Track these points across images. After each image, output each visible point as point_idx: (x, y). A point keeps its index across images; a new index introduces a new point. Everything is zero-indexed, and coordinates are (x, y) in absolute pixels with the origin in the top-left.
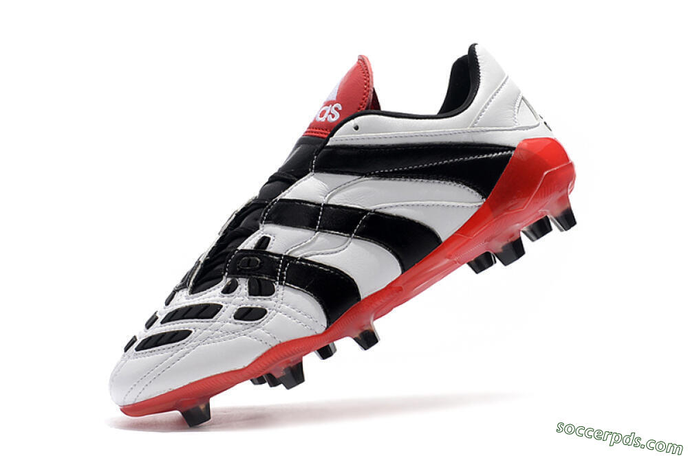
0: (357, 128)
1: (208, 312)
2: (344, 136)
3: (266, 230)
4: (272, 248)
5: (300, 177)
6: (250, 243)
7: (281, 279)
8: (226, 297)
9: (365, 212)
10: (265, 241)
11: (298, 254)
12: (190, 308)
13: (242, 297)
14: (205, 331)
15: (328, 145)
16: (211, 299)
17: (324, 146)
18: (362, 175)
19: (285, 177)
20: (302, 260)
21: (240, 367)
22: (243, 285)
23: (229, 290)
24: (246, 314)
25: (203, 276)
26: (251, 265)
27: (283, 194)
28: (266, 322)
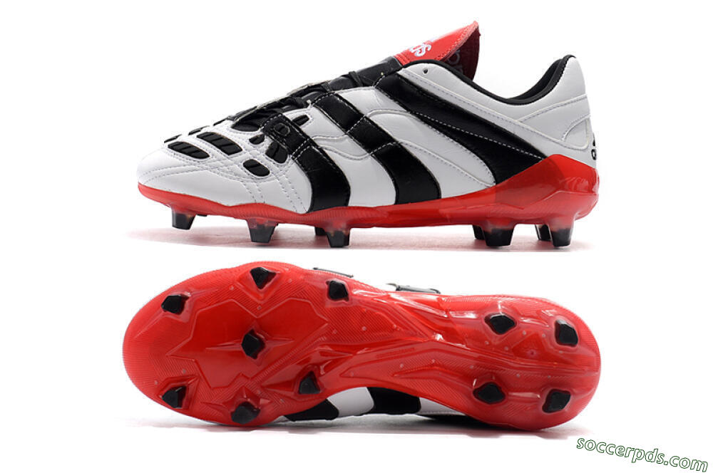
0: (426, 72)
1: (229, 148)
2: (411, 73)
3: (312, 112)
4: (305, 128)
5: (365, 85)
6: (292, 115)
7: (296, 156)
8: (250, 146)
9: (392, 140)
10: (304, 119)
11: (321, 144)
12: (221, 138)
13: (259, 153)
14: (218, 162)
15: (400, 72)
16: (238, 140)
17: (394, 72)
18: (408, 110)
19: (352, 80)
20: (321, 150)
21: (225, 204)
22: (267, 142)
23: (255, 141)
24: (255, 168)
25: (246, 121)
26: (282, 131)
27: (342, 91)
28: (265, 183)
